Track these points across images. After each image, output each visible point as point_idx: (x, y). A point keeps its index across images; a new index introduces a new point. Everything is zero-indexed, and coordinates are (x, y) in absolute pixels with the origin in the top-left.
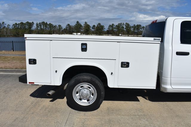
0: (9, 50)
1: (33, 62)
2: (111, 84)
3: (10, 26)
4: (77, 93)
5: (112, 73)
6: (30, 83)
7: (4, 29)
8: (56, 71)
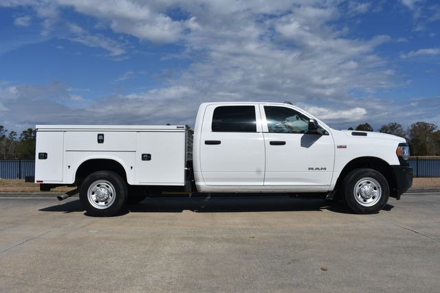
0: (11, 177)
1: (44, 156)
2: (133, 180)
3: (15, 134)
4: (93, 193)
5: (132, 167)
6: (38, 182)
7: (3, 142)
8: (69, 167)
